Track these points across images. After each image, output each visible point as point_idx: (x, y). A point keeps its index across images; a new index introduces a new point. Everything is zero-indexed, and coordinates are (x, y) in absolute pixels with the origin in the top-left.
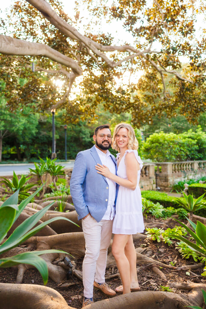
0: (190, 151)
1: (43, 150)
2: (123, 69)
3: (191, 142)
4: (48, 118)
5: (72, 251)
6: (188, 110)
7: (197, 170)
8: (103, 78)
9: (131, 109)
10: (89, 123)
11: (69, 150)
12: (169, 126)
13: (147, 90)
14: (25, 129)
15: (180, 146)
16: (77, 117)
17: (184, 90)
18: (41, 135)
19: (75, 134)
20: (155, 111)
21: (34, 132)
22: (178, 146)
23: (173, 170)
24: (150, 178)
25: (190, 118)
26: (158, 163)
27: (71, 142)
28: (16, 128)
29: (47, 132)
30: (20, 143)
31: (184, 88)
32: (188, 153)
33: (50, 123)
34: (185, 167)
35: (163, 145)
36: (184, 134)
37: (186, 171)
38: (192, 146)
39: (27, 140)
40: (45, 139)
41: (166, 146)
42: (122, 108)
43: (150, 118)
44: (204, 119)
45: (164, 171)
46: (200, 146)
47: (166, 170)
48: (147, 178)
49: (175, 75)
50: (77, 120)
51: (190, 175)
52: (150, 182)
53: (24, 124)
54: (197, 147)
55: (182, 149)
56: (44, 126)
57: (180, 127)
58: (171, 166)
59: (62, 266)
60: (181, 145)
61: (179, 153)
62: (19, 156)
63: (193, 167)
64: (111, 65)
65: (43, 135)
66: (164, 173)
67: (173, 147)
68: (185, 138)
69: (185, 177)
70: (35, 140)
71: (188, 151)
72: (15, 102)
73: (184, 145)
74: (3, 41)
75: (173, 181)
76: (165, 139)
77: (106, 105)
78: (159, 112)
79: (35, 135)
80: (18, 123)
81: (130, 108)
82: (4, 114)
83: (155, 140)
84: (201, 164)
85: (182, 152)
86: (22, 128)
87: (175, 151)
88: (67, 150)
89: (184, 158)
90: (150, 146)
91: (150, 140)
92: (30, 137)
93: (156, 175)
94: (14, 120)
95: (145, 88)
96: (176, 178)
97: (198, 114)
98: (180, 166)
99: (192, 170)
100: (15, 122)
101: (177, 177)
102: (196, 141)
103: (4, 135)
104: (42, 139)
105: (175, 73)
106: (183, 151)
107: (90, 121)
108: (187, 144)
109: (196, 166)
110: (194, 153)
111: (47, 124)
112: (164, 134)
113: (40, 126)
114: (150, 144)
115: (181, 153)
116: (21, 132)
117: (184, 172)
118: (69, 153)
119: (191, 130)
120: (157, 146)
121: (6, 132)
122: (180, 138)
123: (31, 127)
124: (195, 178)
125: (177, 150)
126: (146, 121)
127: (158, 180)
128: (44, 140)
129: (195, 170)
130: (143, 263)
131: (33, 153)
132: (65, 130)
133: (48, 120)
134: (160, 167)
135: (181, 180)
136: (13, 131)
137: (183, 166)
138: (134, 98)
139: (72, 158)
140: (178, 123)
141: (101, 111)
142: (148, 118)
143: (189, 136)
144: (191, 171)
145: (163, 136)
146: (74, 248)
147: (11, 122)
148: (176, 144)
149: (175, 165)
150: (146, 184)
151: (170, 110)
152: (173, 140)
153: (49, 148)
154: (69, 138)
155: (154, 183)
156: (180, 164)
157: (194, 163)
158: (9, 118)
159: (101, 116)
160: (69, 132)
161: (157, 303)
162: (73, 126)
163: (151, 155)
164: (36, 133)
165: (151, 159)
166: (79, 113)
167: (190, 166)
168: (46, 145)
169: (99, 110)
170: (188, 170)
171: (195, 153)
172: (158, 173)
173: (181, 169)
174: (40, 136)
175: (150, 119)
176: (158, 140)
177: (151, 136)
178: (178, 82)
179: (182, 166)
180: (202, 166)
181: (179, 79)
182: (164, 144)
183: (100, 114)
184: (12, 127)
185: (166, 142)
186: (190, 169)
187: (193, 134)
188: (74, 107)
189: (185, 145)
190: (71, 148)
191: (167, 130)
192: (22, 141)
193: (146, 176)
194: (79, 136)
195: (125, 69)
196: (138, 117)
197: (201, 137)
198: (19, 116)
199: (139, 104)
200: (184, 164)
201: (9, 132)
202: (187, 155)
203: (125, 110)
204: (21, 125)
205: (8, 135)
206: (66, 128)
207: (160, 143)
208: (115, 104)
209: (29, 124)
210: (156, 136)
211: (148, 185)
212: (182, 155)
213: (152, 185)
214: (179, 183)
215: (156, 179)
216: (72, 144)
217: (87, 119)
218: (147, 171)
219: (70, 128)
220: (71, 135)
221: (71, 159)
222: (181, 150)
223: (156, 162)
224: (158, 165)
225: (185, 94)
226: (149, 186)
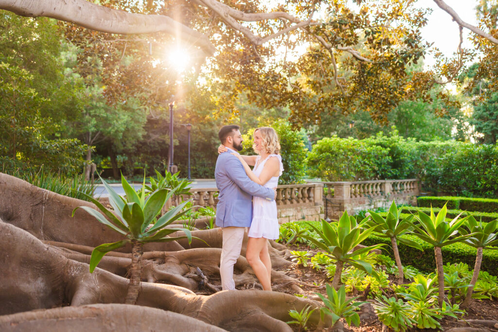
0: (379, 165)
1: (153, 163)
2: (276, 43)
3: (381, 151)
4: (161, 112)
5: (203, 267)
6: (373, 104)
7: (390, 194)
8: (246, 58)
9: (289, 101)
10: (225, 121)
11: (194, 164)
12: (350, 126)
13: (312, 72)
14: (127, 130)
15: (364, 158)
16: (208, 113)
17: (365, 74)
18: (151, 140)
19: (204, 139)
20: (323, 105)
21: (140, 134)
22: (360, 158)
23: (351, 194)
24: (316, 204)
25: (376, 116)
26: (329, 182)
27: (197, 150)
28: (114, 128)
29: (160, 136)
30: (118, 151)
31: (364, 72)
32: (376, 168)
33: (165, 121)
34: (370, 189)
35: (336, 155)
36: (371, 140)
37: (372, 196)
38: (382, 157)
39: (129, 146)
40: (157, 146)
41: (342, 157)
42: (274, 100)
43: (316, 114)
44: (405, 116)
45: (338, 195)
46: (393, 158)
47: (341, 193)
48: (312, 204)
49: (351, 53)
50: (208, 117)
51: (379, 201)
52: (316, 211)
53: (126, 123)
54: (389, 159)
55: (367, 162)
56: (155, 126)
57: (367, 127)
58: (349, 186)
59: (194, 278)
60: (366, 155)
61: (362, 168)
62: (115, 173)
63: (383, 190)
64: (256, 43)
65: (154, 140)
66: (337, 198)
67: (352, 158)
68: (371, 145)
69: (370, 205)
70: (141, 147)
71: (376, 165)
72: (117, 91)
73: (370, 155)
74: (114, 18)
75: (352, 209)
76: (340, 146)
77: (251, 96)
78: (329, 105)
79: (142, 139)
80: (117, 121)
81: (286, 99)
82: (96, 107)
83: (324, 147)
84: (397, 186)
85: (367, 166)
86: (122, 129)
87: (355, 164)
88: (191, 164)
89: (369, 176)
90: (317, 156)
91: (318, 148)
92: (134, 143)
93: (326, 202)
94: (110, 116)
95: (309, 70)
96: (356, 205)
97: (387, 109)
98: (363, 187)
99: (382, 195)
100: (113, 119)
101: (358, 203)
102: (389, 149)
103: (94, 139)
104: (152, 145)
105: (351, 51)
106: (369, 165)
107: (226, 119)
108: (374, 153)
109: (388, 188)
110: (386, 168)
111: (160, 122)
112: (338, 139)
113: (149, 126)
114: (317, 154)
115: (365, 167)
116: (121, 134)
117: (369, 197)
118: (195, 168)
119: (381, 133)
120: (328, 157)
121: (98, 134)
122: (364, 145)
123: (137, 128)
124: (387, 206)
125: (358, 163)
126: (311, 119)
127: (329, 208)
128: (154, 147)
129: (386, 195)
130: (282, 282)
131: (138, 168)
132: (189, 131)
133: (162, 116)
134: (332, 189)
135: (365, 208)
136: (109, 132)
137: (368, 187)
138: (292, 85)
139: (198, 176)
140: (364, 122)
141: (244, 102)
142: (314, 115)
143: (379, 142)
144: (380, 195)
145: (338, 142)
146: (205, 264)
147: (106, 119)
148: (358, 155)
149: (355, 185)
150: (310, 213)
151: (347, 103)
152: (352, 148)
153: (162, 160)
154: (194, 145)
155: (321, 213)
156: (362, 185)
157: (385, 183)
158: (103, 114)
159: (245, 109)
160: (194, 135)
161: (287, 302)
162: (202, 126)
163: (320, 170)
164: (144, 136)
165: (319, 177)
166: (211, 106)
167: (378, 187)
168: (158, 156)
169: (241, 101)
170: (376, 195)
171: (388, 168)
172: (328, 197)
173: (364, 192)
174: (148, 141)
175: (317, 116)
176: (330, 148)
177: (318, 142)
178: (356, 63)
179: (366, 188)
180: (398, 188)
181: (357, 59)
182: (338, 153)
183: (242, 107)
184: (108, 128)
185: (341, 151)
186: (379, 192)
187: (384, 140)
188: (202, 98)
189: (372, 155)
190: (197, 160)
191: (347, 132)
192: (122, 148)
193: (310, 201)
194: (210, 141)
195: (280, 42)
196: (299, 113)
197: (396, 144)
198: (118, 110)
199: (300, 94)
200: (369, 184)
201: (102, 135)
202: (374, 171)
203: (279, 102)
204: (122, 124)
205: (99, 139)
206: (189, 128)
207: (332, 153)
208: (265, 94)
209: (133, 122)
210: (326, 142)
211: (312, 215)
212: (366, 171)
213: (318, 214)
214: (360, 214)
215: (326, 206)
216: (198, 154)
217: (222, 115)
218: (312, 195)
219: (197, 129)
220: (197, 140)
221: (197, 178)
222: (365, 163)
223: (326, 181)
224: (330, 186)
225: (366, 80)
226: (314, 216)
